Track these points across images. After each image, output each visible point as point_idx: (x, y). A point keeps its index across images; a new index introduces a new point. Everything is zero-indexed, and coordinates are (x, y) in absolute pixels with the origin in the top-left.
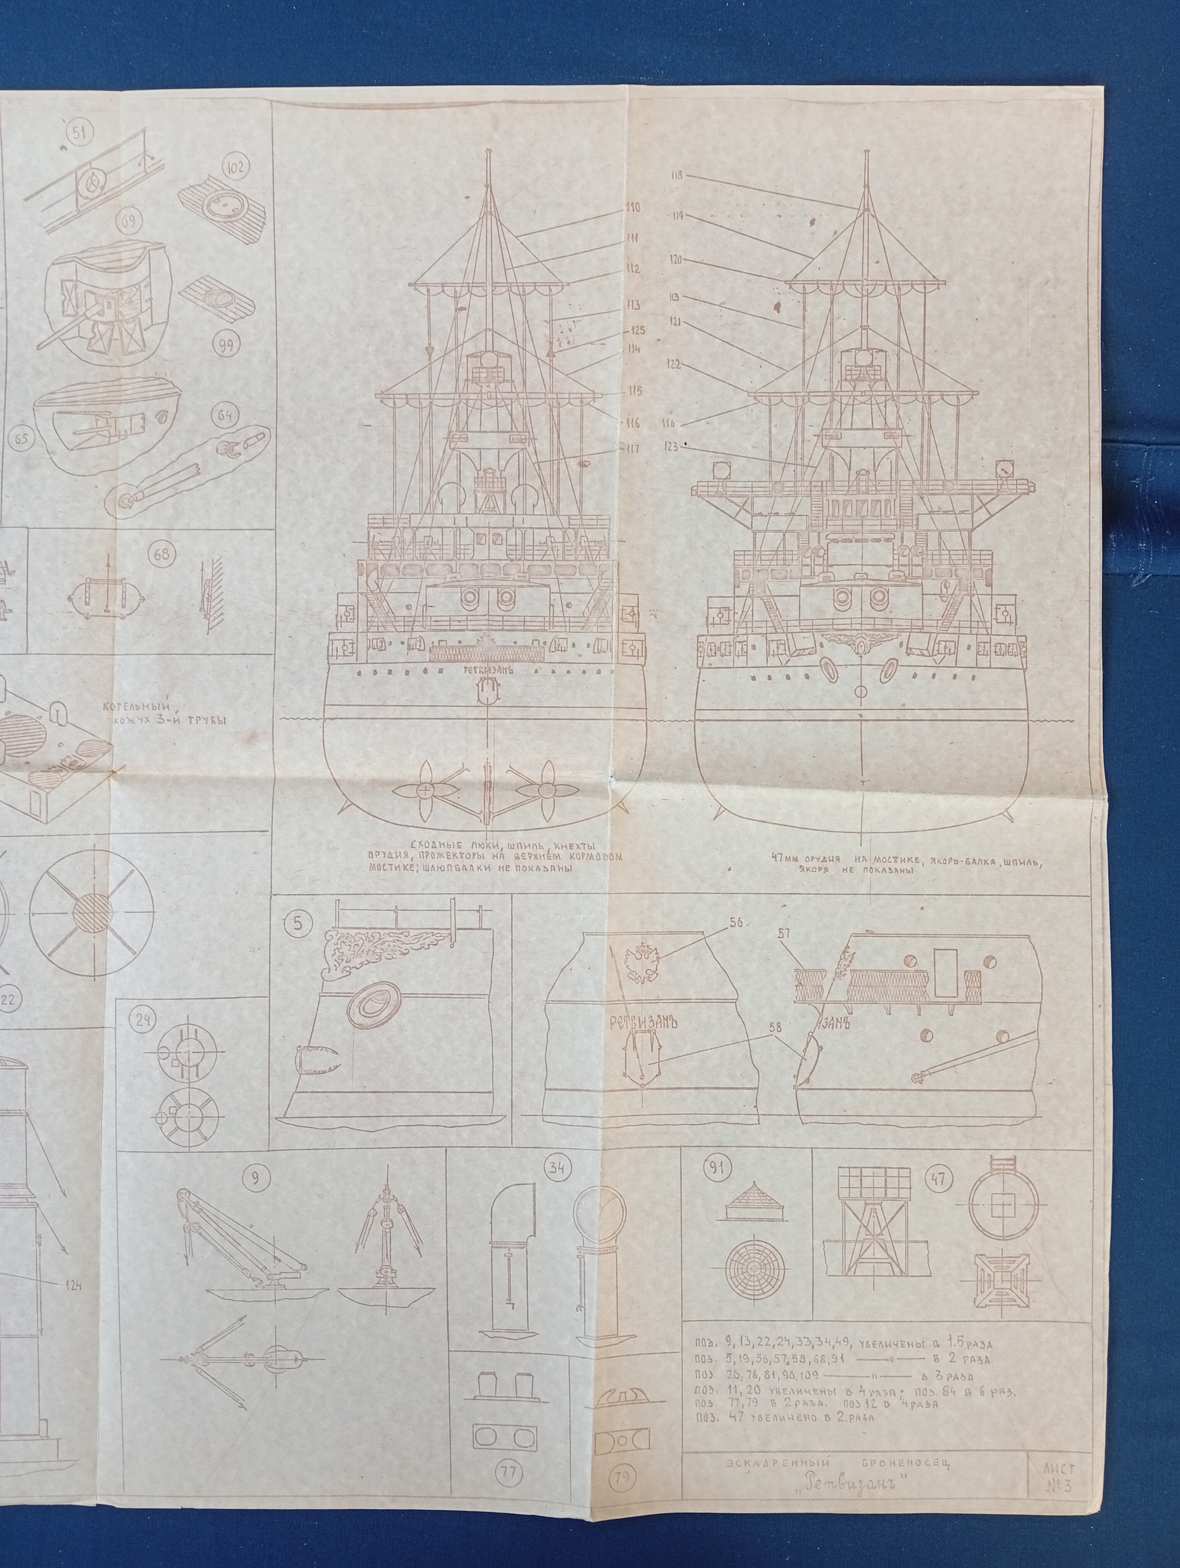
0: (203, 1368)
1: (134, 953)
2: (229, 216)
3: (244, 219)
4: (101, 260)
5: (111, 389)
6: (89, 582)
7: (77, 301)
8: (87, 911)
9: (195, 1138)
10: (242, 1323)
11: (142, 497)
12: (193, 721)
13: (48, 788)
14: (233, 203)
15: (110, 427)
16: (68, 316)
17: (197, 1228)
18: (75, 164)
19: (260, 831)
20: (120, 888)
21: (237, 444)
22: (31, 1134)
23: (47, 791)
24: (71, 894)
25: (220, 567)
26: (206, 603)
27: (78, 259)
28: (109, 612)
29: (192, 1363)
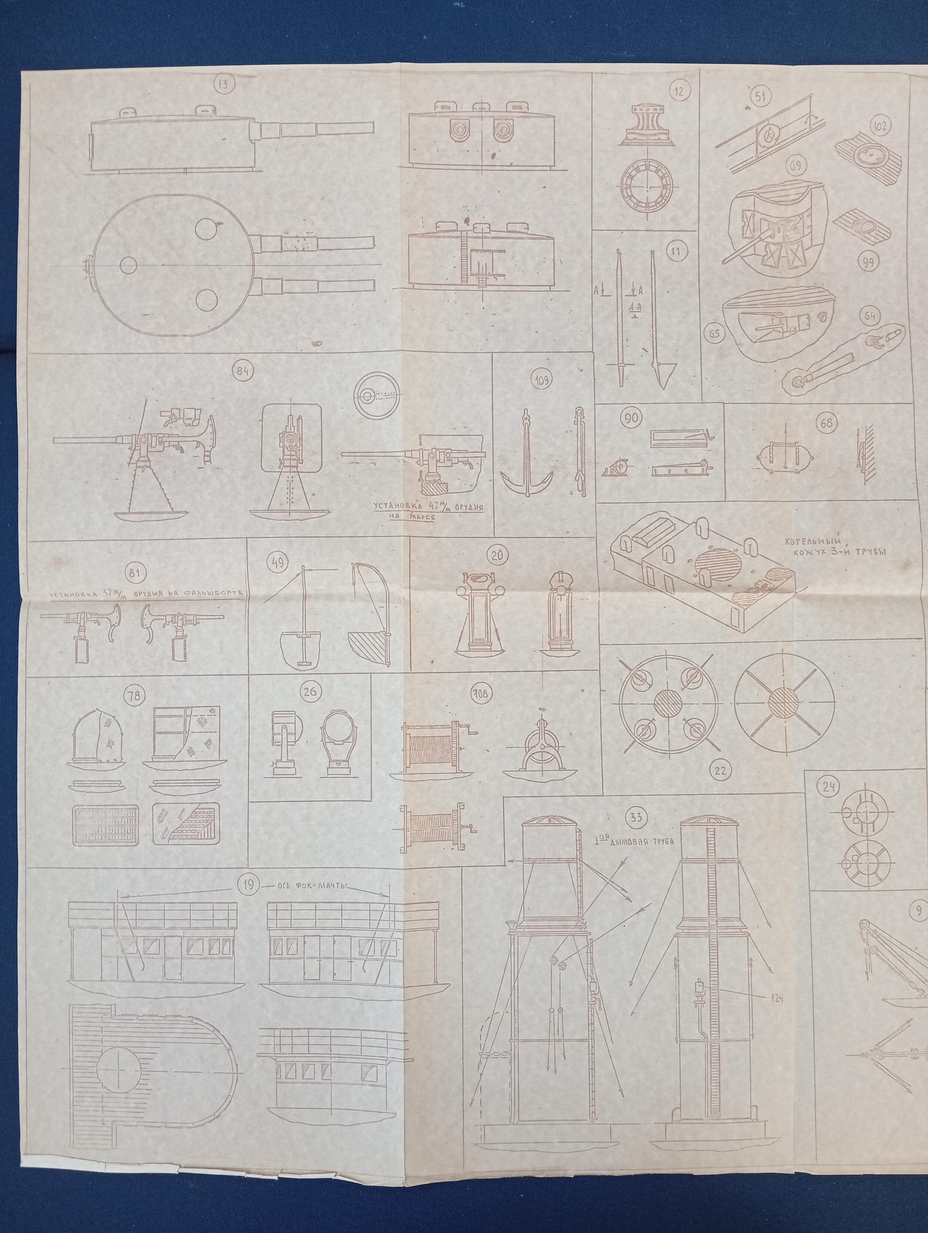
0: (880, 1061)
1: (819, 734)
2: (874, 164)
3: (885, 166)
4: (774, 195)
5: (782, 295)
6: (773, 445)
7: (754, 227)
8: (780, 702)
9: (873, 879)
10: (909, 1025)
11: (811, 379)
12: (861, 552)
13: (746, 605)
14: (877, 154)
15: (783, 324)
16: (746, 238)
17: (875, 950)
18: (756, 120)
19: (917, 639)
20: (805, 683)
21: (881, 338)
22: (743, 878)
23: (745, 607)
24: (767, 688)
25: (872, 432)
26: (861, 460)
27: (755, 194)
28: (787, 468)
29: (871, 1057)
